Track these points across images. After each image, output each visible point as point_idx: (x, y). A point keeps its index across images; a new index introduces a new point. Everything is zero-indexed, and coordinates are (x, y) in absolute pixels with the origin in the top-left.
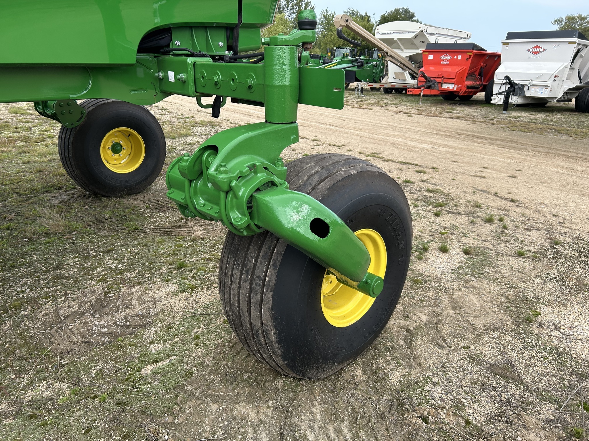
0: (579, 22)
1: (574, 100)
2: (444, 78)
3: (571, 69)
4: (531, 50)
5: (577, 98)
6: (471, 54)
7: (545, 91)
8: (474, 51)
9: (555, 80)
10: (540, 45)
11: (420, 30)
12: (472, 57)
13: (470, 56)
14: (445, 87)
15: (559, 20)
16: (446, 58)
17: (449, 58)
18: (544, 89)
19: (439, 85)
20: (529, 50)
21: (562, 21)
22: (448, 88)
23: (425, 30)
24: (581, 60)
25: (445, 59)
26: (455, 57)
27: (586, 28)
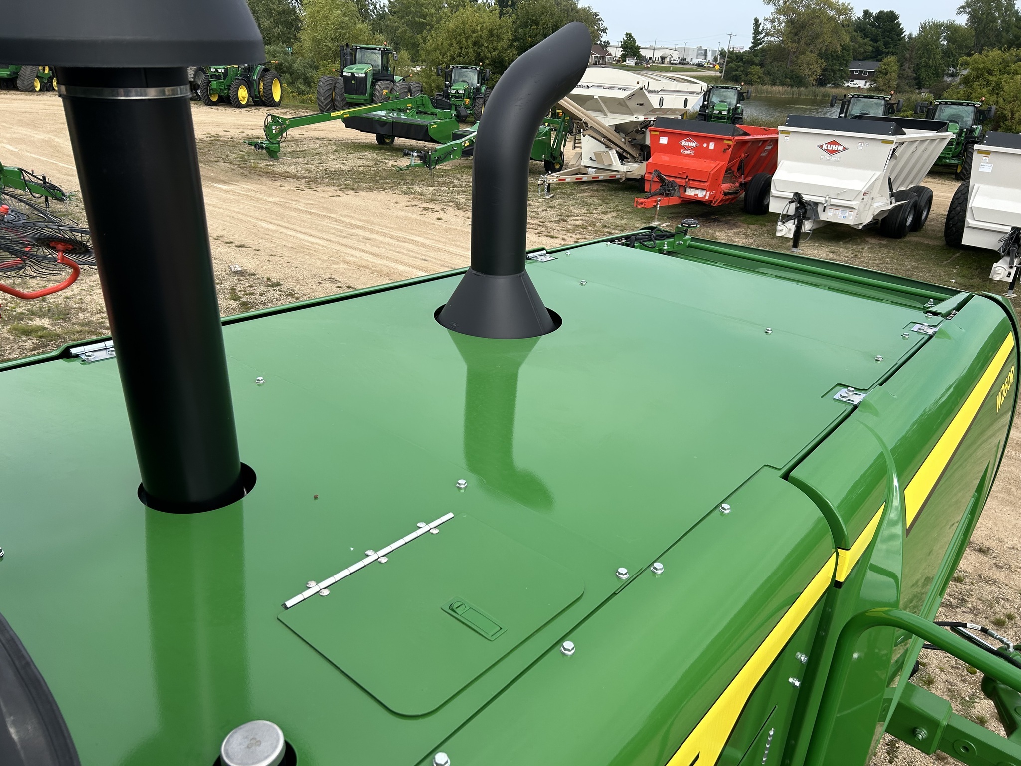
2: (689, 179)
4: (825, 147)
6: (730, 143)
7: (850, 216)
8: (736, 138)
9: (863, 199)
10: (838, 140)
11: (638, 86)
12: (732, 147)
13: (729, 146)
14: (691, 193)
16: (690, 144)
17: (694, 144)
18: (848, 213)
19: (682, 190)
20: (821, 146)
22: (695, 195)
23: (646, 88)
25: (689, 146)
26: (705, 145)
27: (814, 12)
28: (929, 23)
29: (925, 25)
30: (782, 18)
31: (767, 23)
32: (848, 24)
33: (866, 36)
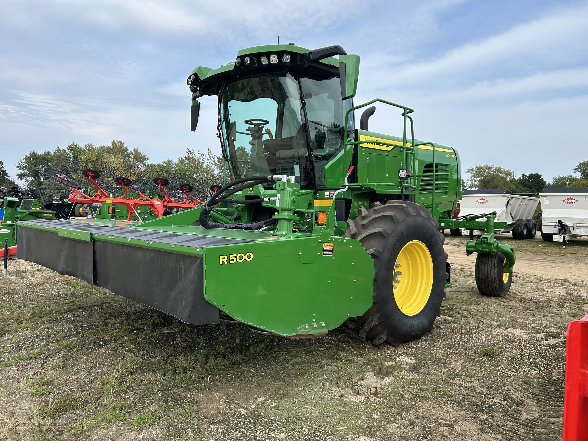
0: (487, 171)
1: (511, 232)
3: (507, 212)
5: (512, 231)
9: (498, 219)
15: (471, 170)
20: (477, 201)
21: (473, 171)
24: (511, 206)
27: (493, 175)
28: (558, 177)
29: (556, 178)
30: (476, 179)
31: (468, 182)
32: (513, 181)
33: (525, 186)
